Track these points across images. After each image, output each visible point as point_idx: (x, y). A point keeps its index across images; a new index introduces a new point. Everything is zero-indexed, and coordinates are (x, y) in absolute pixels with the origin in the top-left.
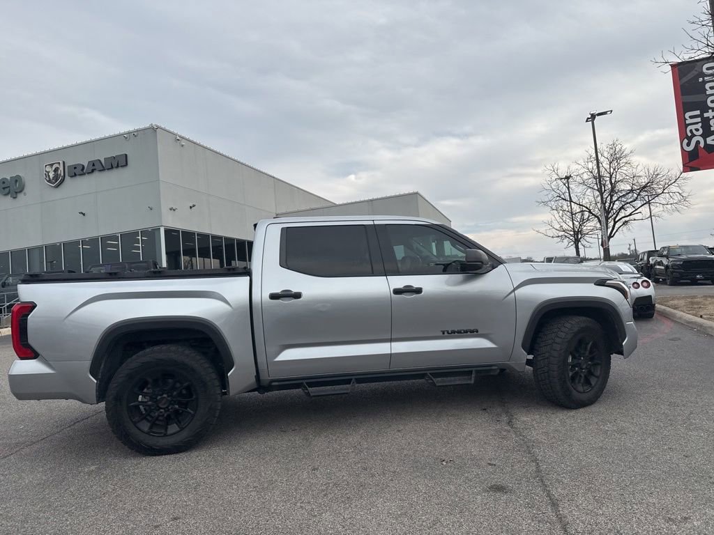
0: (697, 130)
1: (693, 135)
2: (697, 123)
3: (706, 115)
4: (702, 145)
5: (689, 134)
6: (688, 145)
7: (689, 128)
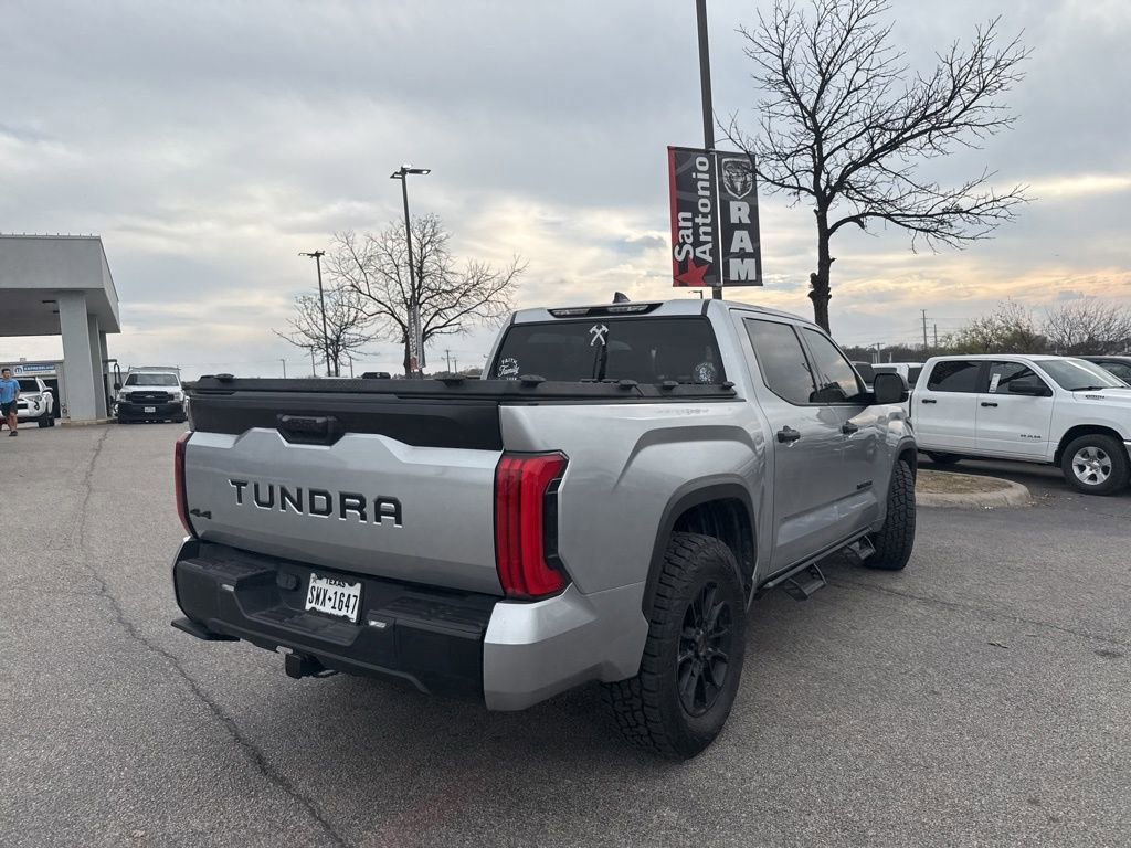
0: (688, 237)
1: (685, 243)
2: (688, 228)
3: (697, 220)
4: (691, 256)
5: (681, 241)
6: (680, 253)
7: (682, 232)
